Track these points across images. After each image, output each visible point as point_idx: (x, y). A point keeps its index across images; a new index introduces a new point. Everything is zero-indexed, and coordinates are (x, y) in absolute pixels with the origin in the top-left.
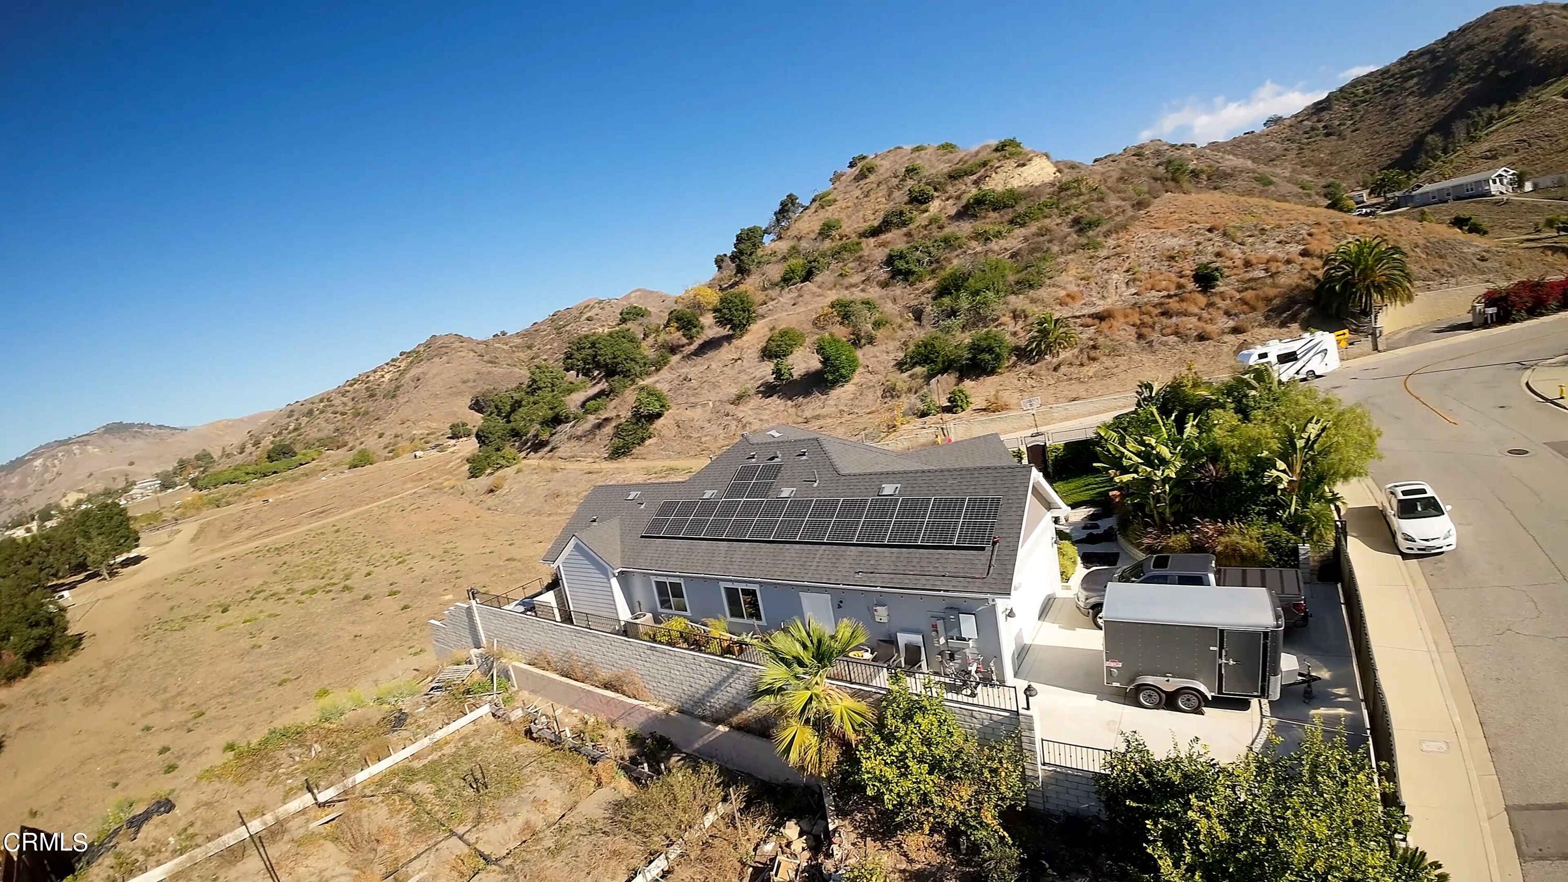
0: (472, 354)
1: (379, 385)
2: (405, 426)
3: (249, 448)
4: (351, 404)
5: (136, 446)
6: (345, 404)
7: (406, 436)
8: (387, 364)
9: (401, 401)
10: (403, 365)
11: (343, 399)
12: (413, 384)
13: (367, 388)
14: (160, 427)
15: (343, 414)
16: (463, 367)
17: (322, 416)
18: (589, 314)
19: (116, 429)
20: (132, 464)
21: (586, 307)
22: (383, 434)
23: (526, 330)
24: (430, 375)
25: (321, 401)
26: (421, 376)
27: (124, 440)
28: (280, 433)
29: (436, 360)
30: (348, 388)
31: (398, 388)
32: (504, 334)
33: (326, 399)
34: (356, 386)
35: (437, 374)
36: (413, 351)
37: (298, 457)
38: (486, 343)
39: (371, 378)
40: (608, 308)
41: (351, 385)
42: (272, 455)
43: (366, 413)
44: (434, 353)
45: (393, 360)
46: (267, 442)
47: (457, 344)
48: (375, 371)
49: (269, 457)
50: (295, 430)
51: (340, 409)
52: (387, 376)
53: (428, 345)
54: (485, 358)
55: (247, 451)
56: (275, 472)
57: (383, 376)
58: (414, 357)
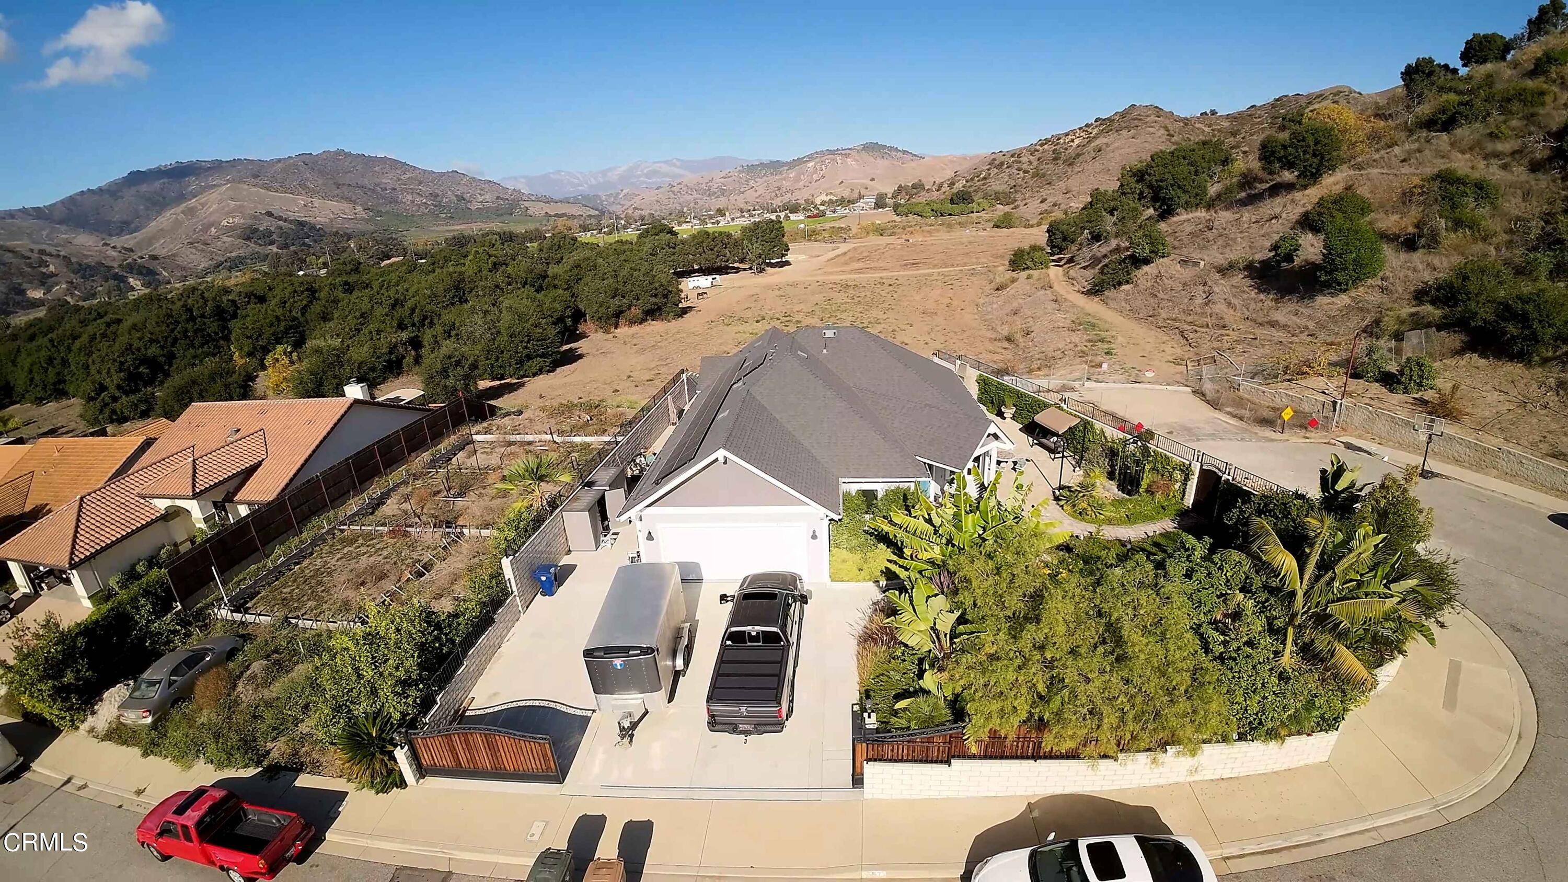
0: (1162, 131)
1: (1066, 149)
2: (1068, 195)
3: (945, 188)
4: (1035, 163)
5: (881, 165)
6: (1030, 163)
7: (1063, 207)
8: (1080, 129)
9: (1077, 169)
10: (1095, 131)
11: (1031, 157)
12: (1093, 154)
13: (1054, 151)
14: (904, 152)
15: (1026, 172)
16: (1146, 145)
17: (1007, 171)
18: (1316, 106)
19: (872, 148)
20: (873, 180)
21: (1318, 97)
22: (1046, 200)
23: (1239, 113)
24: (1111, 148)
25: (1012, 156)
26: (1104, 147)
27: (875, 159)
28: (972, 179)
29: (1124, 132)
30: (1038, 147)
31: (1078, 155)
32: (1213, 113)
33: (1016, 155)
34: (1046, 147)
35: (1117, 148)
36: (1108, 119)
37: (974, 205)
38: (1186, 121)
39: (1062, 141)
40: (1343, 102)
41: (1042, 145)
42: (955, 198)
43: (1044, 176)
44: (1124, 125)
45: (1087, 126)
46: (959, 186)
47: (1153, 118)
48: (1067, 134)
49: (952, 199)
50: (985, 178)
51: (1025, 167)
52: (1077, 142)
53: (1123, 115)
54: (1173, 140)
55: (943, 190)
56: (950, 214)
57: (1073, 141)
58: (1107, 125)
